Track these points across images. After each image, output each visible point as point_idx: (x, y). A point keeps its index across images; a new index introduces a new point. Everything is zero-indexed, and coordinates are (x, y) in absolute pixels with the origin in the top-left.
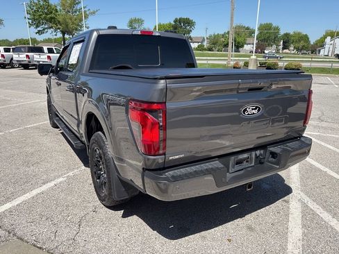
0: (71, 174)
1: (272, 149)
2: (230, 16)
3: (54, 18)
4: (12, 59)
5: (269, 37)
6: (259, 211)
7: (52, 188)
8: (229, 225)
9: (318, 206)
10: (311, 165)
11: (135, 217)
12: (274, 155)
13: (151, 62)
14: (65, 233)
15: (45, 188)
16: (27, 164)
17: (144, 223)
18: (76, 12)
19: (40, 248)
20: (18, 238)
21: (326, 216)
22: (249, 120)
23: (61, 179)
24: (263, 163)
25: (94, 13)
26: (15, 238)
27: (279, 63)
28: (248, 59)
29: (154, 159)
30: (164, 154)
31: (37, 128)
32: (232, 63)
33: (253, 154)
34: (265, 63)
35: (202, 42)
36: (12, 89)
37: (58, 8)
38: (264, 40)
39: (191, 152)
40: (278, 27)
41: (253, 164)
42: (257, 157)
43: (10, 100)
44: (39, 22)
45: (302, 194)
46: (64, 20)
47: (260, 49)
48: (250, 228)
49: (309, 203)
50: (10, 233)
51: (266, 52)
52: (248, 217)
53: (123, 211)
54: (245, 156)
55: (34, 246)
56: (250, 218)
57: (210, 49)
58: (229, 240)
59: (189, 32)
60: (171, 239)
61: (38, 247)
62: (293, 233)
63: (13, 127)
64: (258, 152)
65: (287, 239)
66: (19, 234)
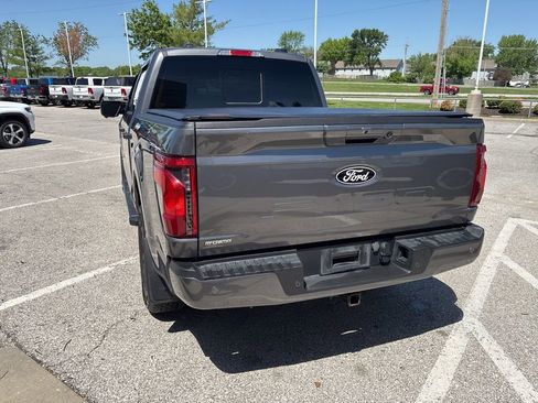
0: (122, 262)
1: (404, 242)
2: (439, 25)
3: (165, 35)
4: (103, 95)
5: (517, 59)
6: (388, 344)
7: (89, 281)
8: (327, 361)
9: (498, 348)
10: (518, 277)
11: (188, 333)
12: (404, 251)
13: (249, 97)
14: (80, 345)
15: (80, 278)
16: (70, 243)
17: (197, 344)
18: (197, 25)
19: (39, 362)
20: (16, 345)
21: (506, 365)
22: (352, 191)
23: (106, 269)
24: (388, 264)
25: (222, 25)
26: (13, 344)
27: (523, 103)
28: (466, 95)
29: (185, 244)
30: (197, 236)
31: (104, 194)
32: (440, 102)
33: (367, 247)
34: (498, 103)
35: (398, 69)
36: (91, 138)
37: (172, 20)
38: (509, 64)
39: (248, 236)
40: (534, 42)
41: (368, 264)
42: (375, 254)
43: (84, 154)
44: (144, 41)
45: (478, 325)
46: (179, 37)
47: (501, 79)
48: (361, 370)
49: (485, 340)
50: (9, 336)
51: (512, 83)
52: (365, 352)
53: (173, 323)
54: (351, 249)
55: (34, 358)
56: (367, 355)
57: (411, 80)
58: (318, 385)
59: (377, 51)
60: (226, 371)
61: (37, 360)
62: (433, 387)
63: (73, 191)
64: (376, 245)
65: (417, 394)
66: (20, 338)
